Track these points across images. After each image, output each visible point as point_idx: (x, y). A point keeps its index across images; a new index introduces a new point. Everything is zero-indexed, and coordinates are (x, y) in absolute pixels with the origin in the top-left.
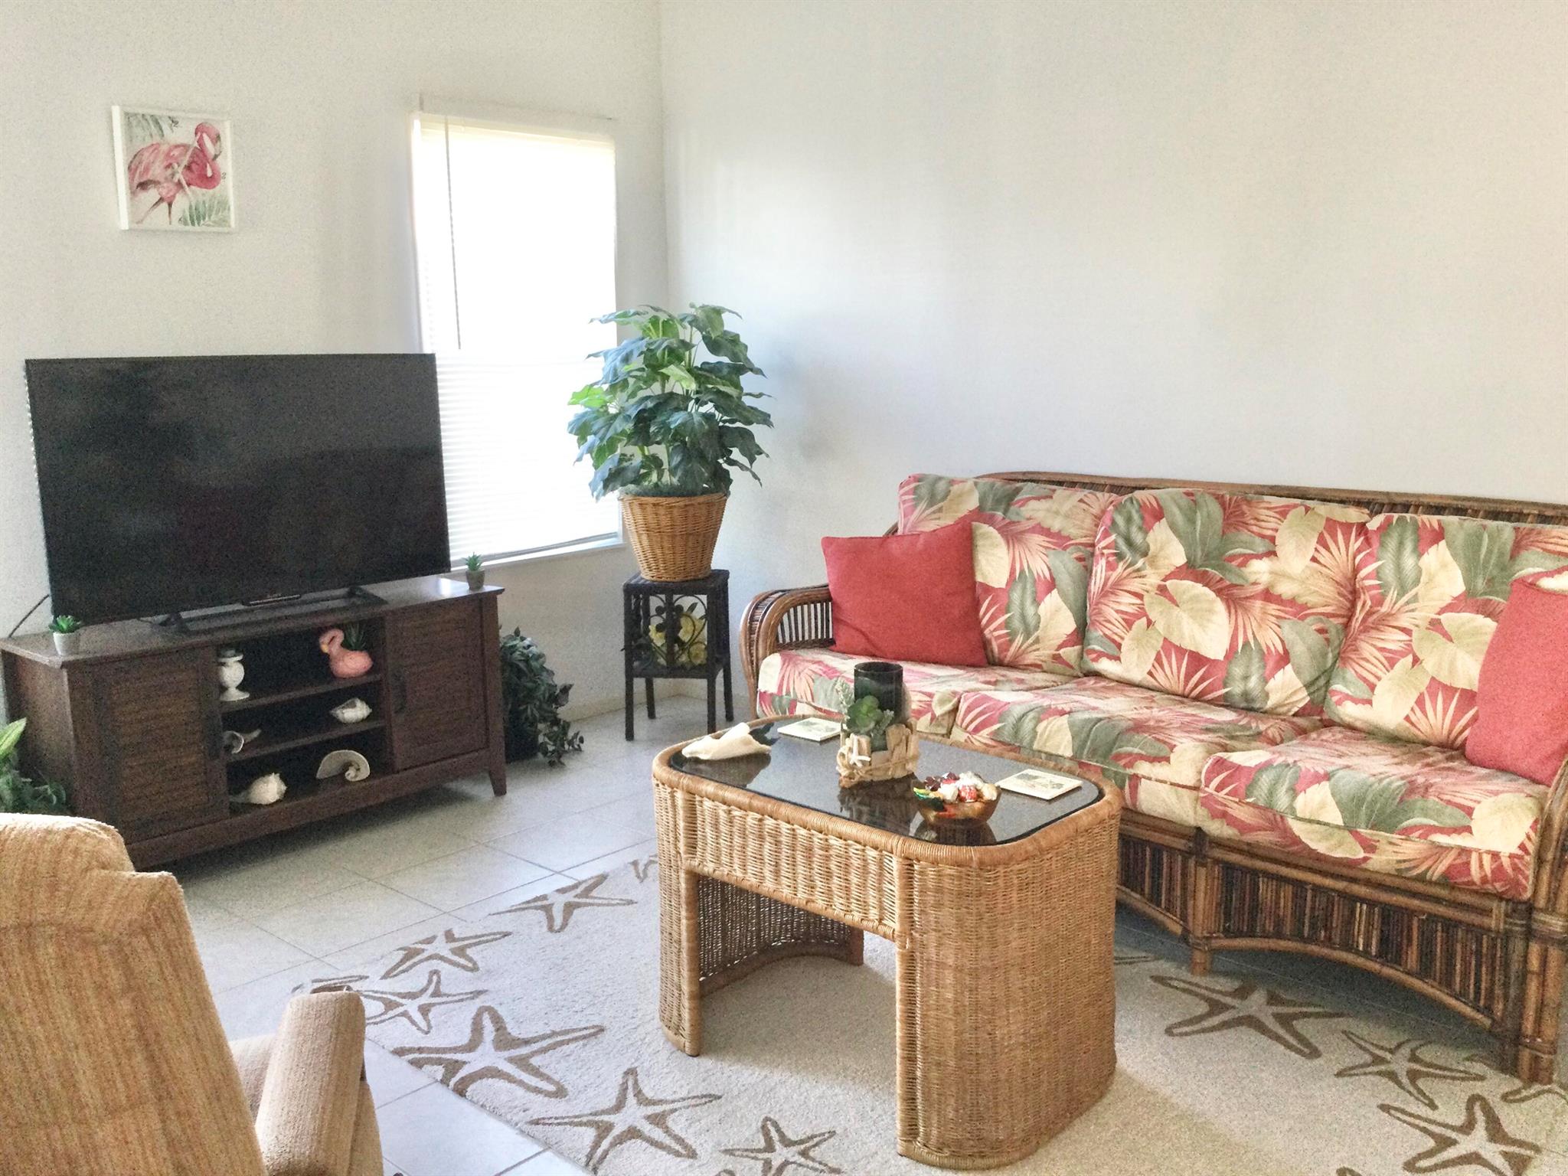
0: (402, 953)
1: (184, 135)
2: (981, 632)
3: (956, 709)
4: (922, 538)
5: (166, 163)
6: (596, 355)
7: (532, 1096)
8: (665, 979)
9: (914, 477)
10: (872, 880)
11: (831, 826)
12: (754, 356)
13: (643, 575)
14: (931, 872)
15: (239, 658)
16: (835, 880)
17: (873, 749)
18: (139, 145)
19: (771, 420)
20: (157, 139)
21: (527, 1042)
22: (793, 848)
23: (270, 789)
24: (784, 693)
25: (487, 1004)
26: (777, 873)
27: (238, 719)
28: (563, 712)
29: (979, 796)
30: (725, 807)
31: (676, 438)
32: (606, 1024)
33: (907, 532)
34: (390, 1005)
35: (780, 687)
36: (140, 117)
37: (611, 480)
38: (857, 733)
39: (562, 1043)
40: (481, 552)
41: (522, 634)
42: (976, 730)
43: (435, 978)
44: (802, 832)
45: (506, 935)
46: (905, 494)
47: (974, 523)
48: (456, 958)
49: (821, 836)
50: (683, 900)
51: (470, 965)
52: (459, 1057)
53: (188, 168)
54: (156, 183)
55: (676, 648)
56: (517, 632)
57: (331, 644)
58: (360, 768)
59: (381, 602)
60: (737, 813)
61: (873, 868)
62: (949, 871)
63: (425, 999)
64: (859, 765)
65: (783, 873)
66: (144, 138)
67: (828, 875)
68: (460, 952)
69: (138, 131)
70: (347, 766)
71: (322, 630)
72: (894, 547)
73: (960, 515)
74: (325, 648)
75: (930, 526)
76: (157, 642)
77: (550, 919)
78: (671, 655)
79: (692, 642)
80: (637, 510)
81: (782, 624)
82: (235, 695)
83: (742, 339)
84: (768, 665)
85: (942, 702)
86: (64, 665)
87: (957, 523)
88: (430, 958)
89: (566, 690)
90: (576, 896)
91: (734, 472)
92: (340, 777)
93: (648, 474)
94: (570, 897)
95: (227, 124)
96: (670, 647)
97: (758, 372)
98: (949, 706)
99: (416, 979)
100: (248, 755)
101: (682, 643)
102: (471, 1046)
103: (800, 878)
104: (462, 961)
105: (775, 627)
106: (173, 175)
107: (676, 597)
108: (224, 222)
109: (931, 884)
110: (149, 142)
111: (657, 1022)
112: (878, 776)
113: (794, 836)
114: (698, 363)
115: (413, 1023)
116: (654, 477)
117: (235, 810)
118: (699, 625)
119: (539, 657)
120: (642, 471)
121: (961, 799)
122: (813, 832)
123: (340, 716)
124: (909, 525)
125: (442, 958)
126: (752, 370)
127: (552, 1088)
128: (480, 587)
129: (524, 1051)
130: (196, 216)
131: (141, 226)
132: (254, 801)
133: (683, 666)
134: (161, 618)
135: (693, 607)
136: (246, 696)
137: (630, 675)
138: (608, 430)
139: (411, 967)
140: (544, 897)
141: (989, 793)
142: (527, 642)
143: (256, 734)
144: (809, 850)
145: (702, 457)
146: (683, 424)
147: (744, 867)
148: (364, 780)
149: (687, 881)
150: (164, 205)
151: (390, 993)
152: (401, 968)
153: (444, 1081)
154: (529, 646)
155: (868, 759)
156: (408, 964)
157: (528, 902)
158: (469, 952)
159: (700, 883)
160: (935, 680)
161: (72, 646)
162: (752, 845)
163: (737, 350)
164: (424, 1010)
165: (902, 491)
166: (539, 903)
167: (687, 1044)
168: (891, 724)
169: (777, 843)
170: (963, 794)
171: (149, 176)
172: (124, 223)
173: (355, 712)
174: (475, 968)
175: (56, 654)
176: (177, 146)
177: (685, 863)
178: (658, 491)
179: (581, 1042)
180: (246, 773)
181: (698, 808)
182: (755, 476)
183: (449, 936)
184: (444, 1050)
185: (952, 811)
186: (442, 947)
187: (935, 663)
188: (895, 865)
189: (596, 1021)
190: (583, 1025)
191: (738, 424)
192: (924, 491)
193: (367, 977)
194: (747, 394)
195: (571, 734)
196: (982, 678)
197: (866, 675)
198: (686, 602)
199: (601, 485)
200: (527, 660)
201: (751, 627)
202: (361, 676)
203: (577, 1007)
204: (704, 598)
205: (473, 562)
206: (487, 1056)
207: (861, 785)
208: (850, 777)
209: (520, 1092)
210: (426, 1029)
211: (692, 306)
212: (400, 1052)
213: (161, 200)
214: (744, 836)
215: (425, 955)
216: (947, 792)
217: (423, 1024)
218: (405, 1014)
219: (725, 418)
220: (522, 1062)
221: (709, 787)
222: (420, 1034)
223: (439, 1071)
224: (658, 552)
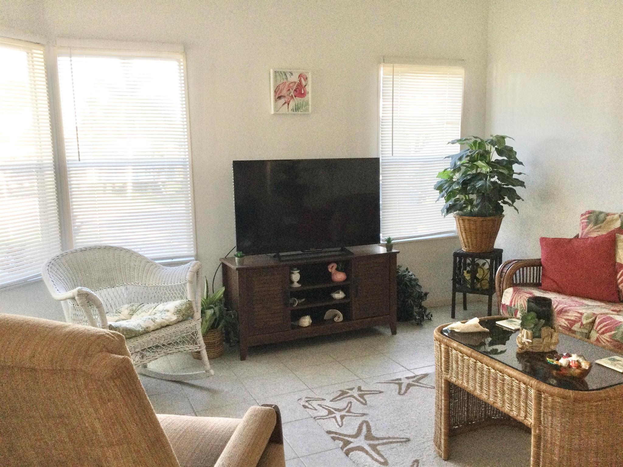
0: (340, 393)
1: (295, 78)
2: (617, 286)
3: (593, 322)
4: (589, 239)
5: (288, 89)
6: (448, 157)
7: (374, 462)
8: (436, 424)
9: (588, 211)
10: (522, 398)
11: (506, 370)
12: (519, 157)
13: (463, 249)
14: (550, 399)
15: (298, 271)
16: (507, 395)
17: (534, 337)
18: (278, 83)
19: (525, 184)
20: (285, 80)
21: (378, 439)
22: (489, 377)
23: (306, 321)
24: (513, 306)
25: (366, 420)
26: (481, 387)
27: (296, 294)
28: (424, 303)
29: (579, 366)
30: (461, 354)
31: (479, 191)
32: (411, 438)
33: (583, 237)
34: (330, 412)
35: (511, 302)
36: (279, 73)
37: (449, 210)
38: (526, 329)
39: (391, 443)
40: (392, 237)
41: (409, 270)
42: (603, 333)
43: (349, 405)
44: (493, 371)
45: (381, 392)
46: (583, 219)
47: (617, 234)
48: (359, 398)
49: (501, 374)
50: (443, 391)
51: (364, 402)
52: (350, 439)
53: (295, 90)
54: (284, 97)
55: (475, 281)
56: (407, 269)
57: (332, 268)
58: (340, 318)
59: (352, 254)
60: (466, 357)
61: (523, 392)
62: (558, 400)
63: (343, 413)
64: (527, 343)
65: (484, 388)
66: (280, 81)
67: (503, 393)
68: (362, 396)
69: (278, 78)
70: (335, 315)
71: (329, 263)
72: (576, 243)
73: (610, 230)
74: (330, 270)
75: (594, 235)
76: (272, 263)
77: (400, 389)
78: (473, 284)
79: (483, 279)
80: (461, 222)
81: (516, 276)
82: (296, 285)
83: (514, 149)
84: (507, 292)
85: (587, 318)
86: (237, 269)
87: (608, 234)
88: (350, 396)
89: (426, 294)
90: (413, 381)
91: (505, 207)
92: (332, 320)
93: (466, 207)
94: (410, 381)
95: (310, 73)
96: (473, 281)
97: (521, 163)
98: (591, 320)
99: (342, 404)
100: (300, 308)
101: (477, 279)
102: (356, 436)
103: (491, 392)
104: (362, 400)
105: (513, 274)
106: (290, 93)
107: (476, 259)
108: (307, 110)
109: (549, 405)
110: (282, 81)
111: (432, 443)
112: (536, 350)
113: (489, 372)
114: (493, 160)
115: (337, 421)
116: (469, 208)
117: (293, 327)
118: (486, 272)
119: (415, 280)
120: (464, 205)
121: (569, 367)
122: (498, 371)
123: (334, 296)
124: (584, 233)
125: (354, 397)
126: (517, 162)
127: (382, 460)
128: (391, 250)
129: (376, 442)
130: (297, 108)
131: (278, 112)
132: (300, 325)
133: (478, 290)
134: (273, 254)
135: (484, 264)
136: (300, 285)
137: (455, 290)
138: (449, 188)
139: (342, 399)
140: (400, 379)
141: (585, 365)
142: (410, 274)
143: (303, 300)
144: (495, 379)
145: (490, 201)
146: (482, 186)
147: (468, 382)
148: (341, 322)
149: (445, 383)
150: (287, 104)
151: (332, 408)
152: (338, 398)
153: (342, 448)
154: (411, 275)
155: (530, 341)
156: (341, 397)
157: (393, 380)
158: (366, 397)
159: (449, 385)
160: (586, 307)
161: (241, 263)
162: (471, 373)
163: (511, 154)
164: (342, 417)
165: (581, 218)
166: (397, 382)
167: (443, 454)
168: (543, 326)
169: (482, 374)
170: (571, 364)
171: (282, 94)
172: (272, 112)
173: (339, 295)
174: (365, 404)
175: (236, 265)
176: (292, 83)
177: (444, 376)
178: (471, 214)
179: (399, 444)
180: (298, 315)
181: (450, 353)
182: (515, 208)
183: (359, 389)
184: (345, 435)
185: (564, 371)
186: (356, 393)
187: (591, 299)
188: (532, 392)
189: (408, 436)
190: (402, 437)
191: (510, 186)
192: (593, 218)
193: (325, 400)
194: (516, 173)
195: (428, 312)
196: (612, 308)
197: (533, 302)
198: (481, 262)
199: (445, 210)
200: (411, 280)
201: (501, 274)
202: (342, 282)
203: (402, 429)
204: (489, 260)
205: (389, 240)
206: (361, 441)
207: (527, 353)
208: (522, 349)
209: (369, 459)
210: (341, 425)
211: (491, 136)
212: (329, 432)
213: (285, 103)
214: (468, 368)
215: (348, 395)
216: (563, 362)
217: (340, 423)
218: (335, 417)
219: (503, 184)
220: (374, 447)
221: (455, 344)
222: (338, 427)
223: (341, 444)
224: (469, 240)
